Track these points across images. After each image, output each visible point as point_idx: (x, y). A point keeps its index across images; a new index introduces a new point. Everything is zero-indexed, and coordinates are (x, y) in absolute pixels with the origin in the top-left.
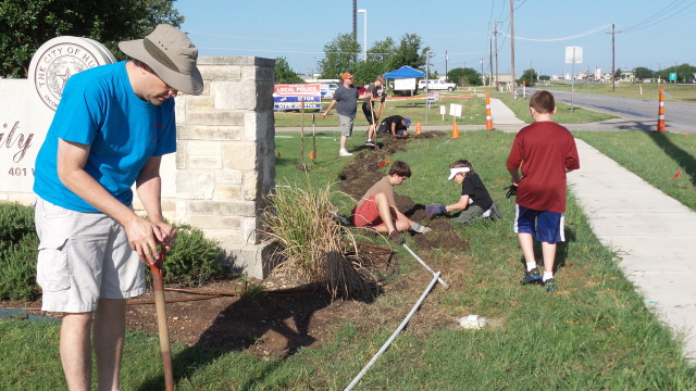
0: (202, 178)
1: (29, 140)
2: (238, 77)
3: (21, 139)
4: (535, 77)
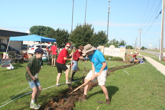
0: (121, 55)
1: (109, 52)
4: (144, 48)
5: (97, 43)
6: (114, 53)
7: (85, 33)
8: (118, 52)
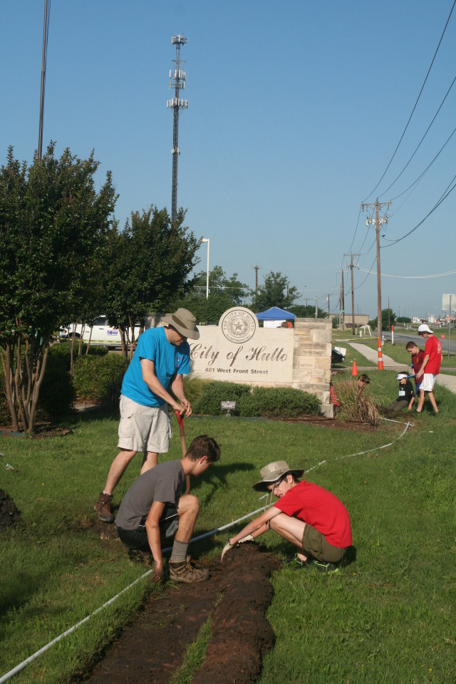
0: (306, 373)
1: (217, 355)
2: (324, 328)
3: (213, 355)
4: (392, 318)
5: (127, 295)
6: (254, 364)
7: (52, 221)
8: (279, 354)
